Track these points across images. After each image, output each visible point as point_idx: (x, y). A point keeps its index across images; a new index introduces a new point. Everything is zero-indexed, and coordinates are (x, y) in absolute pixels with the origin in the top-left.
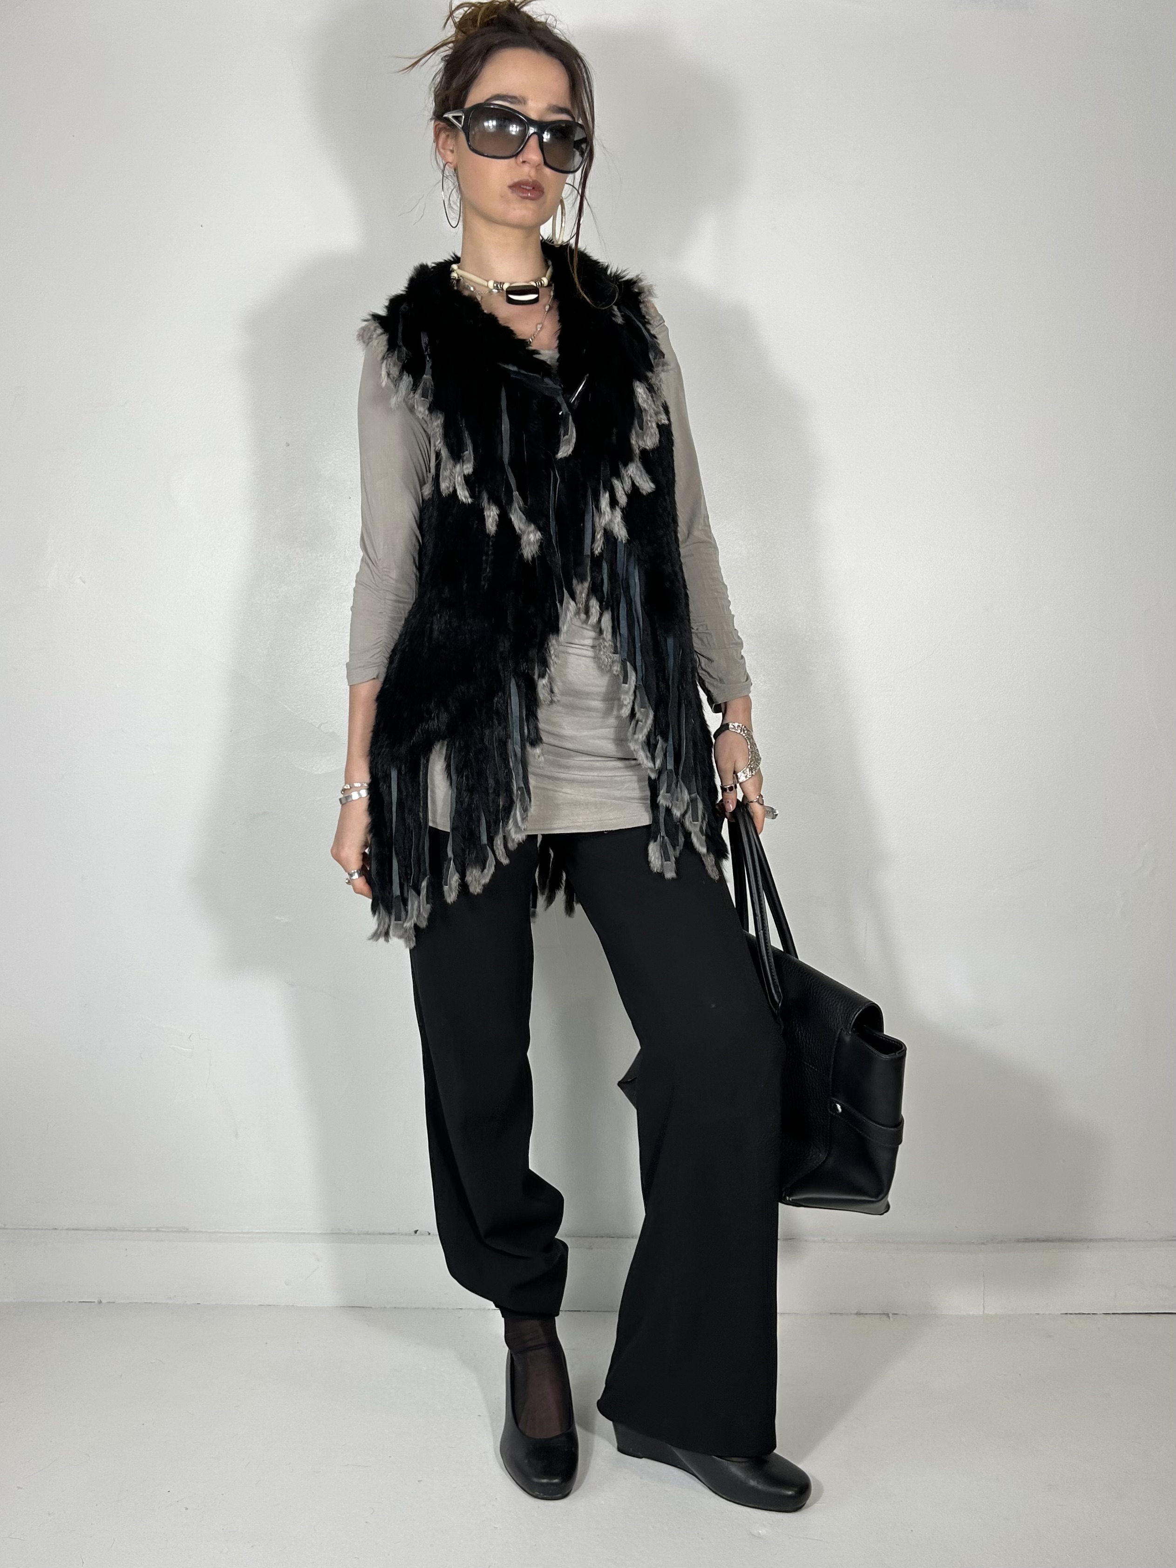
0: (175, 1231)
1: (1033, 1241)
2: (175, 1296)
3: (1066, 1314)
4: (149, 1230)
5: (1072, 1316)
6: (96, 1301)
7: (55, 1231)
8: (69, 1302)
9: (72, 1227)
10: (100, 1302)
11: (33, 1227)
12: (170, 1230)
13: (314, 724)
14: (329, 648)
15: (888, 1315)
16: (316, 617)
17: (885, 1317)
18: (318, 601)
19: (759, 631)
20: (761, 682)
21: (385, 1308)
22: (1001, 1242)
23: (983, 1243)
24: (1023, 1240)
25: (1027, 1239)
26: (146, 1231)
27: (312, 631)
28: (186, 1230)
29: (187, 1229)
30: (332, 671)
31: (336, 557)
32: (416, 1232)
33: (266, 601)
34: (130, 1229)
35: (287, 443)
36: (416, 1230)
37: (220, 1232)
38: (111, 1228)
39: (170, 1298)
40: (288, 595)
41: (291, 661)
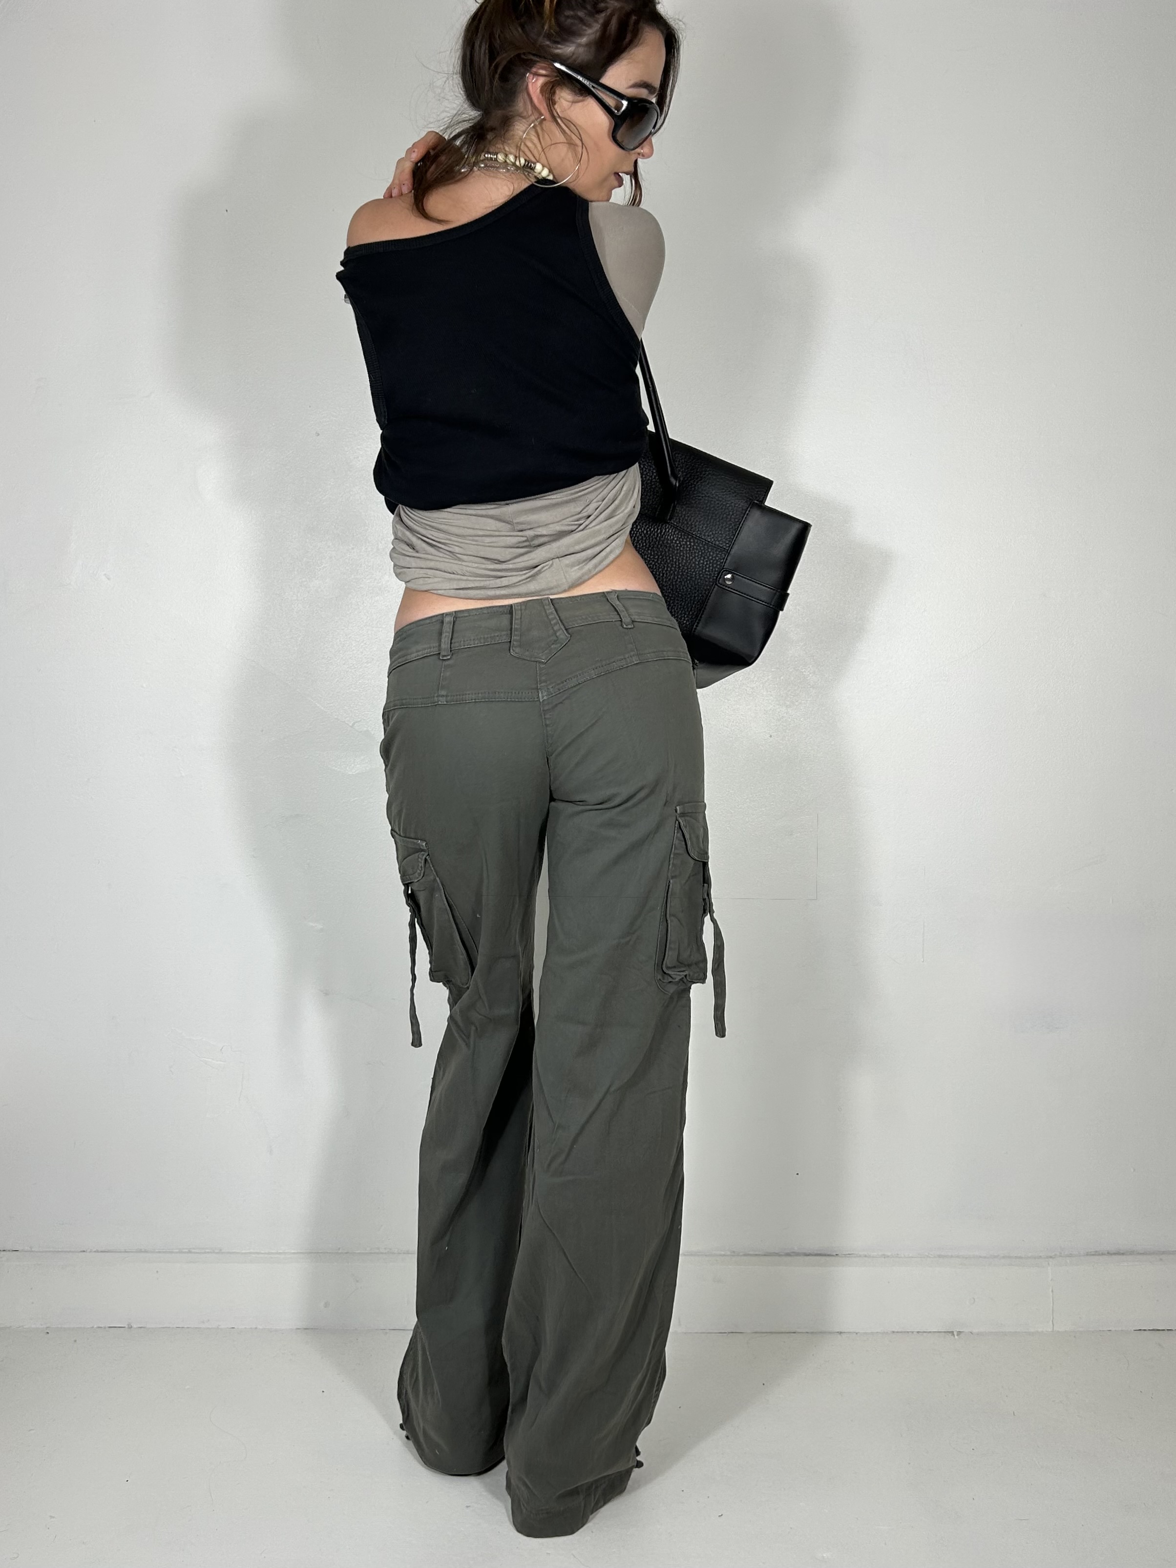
0: (208, 1252)
1: (1103, 1254)
2: (209, 1320)
3: (1140, 1330)
4: (181, 1252)
5: (1145, 1332)
6: (126, 1326)
7: (84, 1253)
8: (99, 1327)
9: (100, 1249)
10: (130, 1327)
11: (60, 1250)
12: (203, 1251)
13: (347, 722)
14: (363, 644)
15: (953, 1332)
16: (348, 613)
17: (950, 1334)
18: (350, 596)
19: (807, 620)
20: (810, 673)
22: (1070, 1256)
23: (1051, 1257)
24: (1093, 1253)
25: (1096, 1252)
26: (177, 1253)
27: (344, 626)
28: (220, 1252)
29: (221, 1250)
30: (366, 667)
31: (369, 549)
33: (297, 596)
34: (161, 1251)
35: (316, 433)
37: (254, 1253)
38: (141, 1250)
39: (203, 1322)
40: (319, 590)
41: (323, 658)
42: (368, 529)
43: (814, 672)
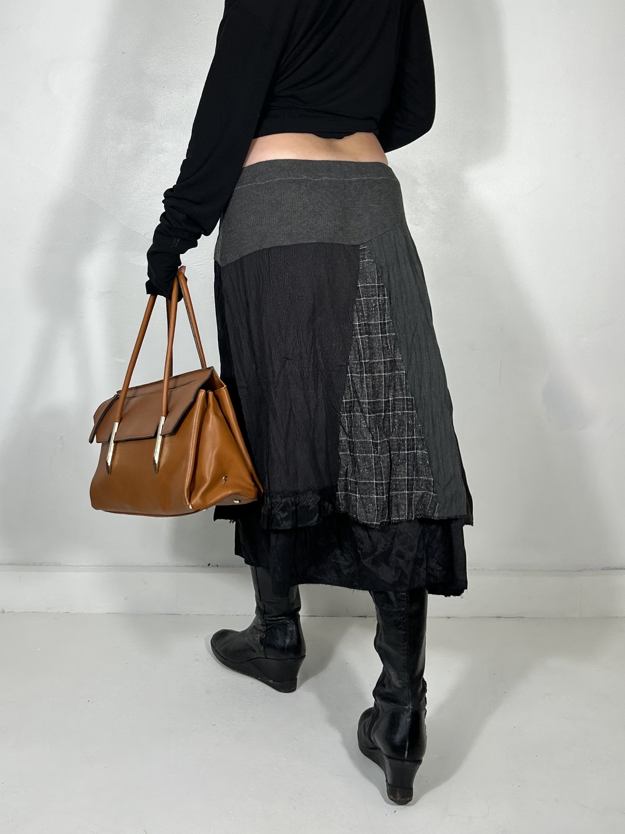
0: (52, 565)
2: (53, 608)
4: (35, 565)
6: (1, 611)
10: (4, 612)
12: (49, 564)
13: (139, 233)
14: (150, 185)
16: (142, 164)
17: (517, 619)
18: (143, 154)
19: (429, 171)
20: (431, 204)
21: (189, 614)
22: (591, 570)
23: (580, 571)
25: (608, 568)
26: (33, 565)
29: (60, 564)
30: (152, 199)
32: (209, 565)
34: (23, 564)
35: (123, 52)
36: (209, 563)
37: (81, 566)
38: (10, 563)
39: (49, 609)
40: (124, 150)
41: (126, 193)
42: (154, 113)
43: (433, 205)
